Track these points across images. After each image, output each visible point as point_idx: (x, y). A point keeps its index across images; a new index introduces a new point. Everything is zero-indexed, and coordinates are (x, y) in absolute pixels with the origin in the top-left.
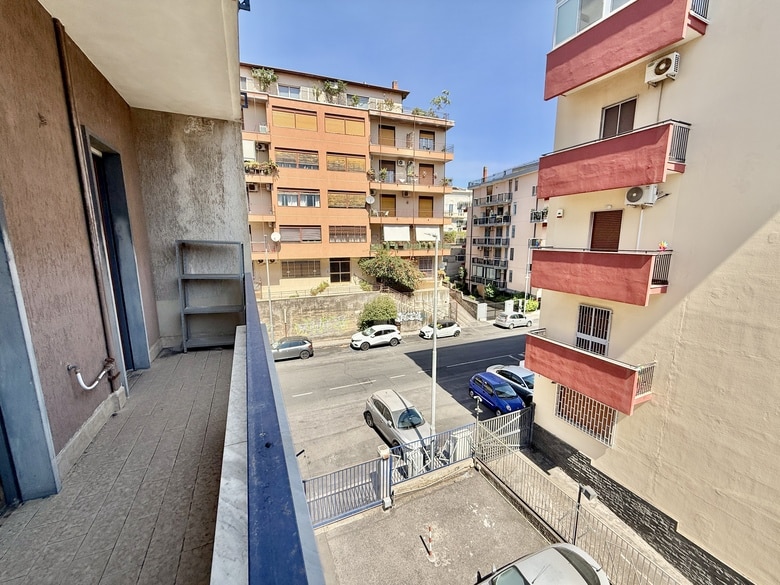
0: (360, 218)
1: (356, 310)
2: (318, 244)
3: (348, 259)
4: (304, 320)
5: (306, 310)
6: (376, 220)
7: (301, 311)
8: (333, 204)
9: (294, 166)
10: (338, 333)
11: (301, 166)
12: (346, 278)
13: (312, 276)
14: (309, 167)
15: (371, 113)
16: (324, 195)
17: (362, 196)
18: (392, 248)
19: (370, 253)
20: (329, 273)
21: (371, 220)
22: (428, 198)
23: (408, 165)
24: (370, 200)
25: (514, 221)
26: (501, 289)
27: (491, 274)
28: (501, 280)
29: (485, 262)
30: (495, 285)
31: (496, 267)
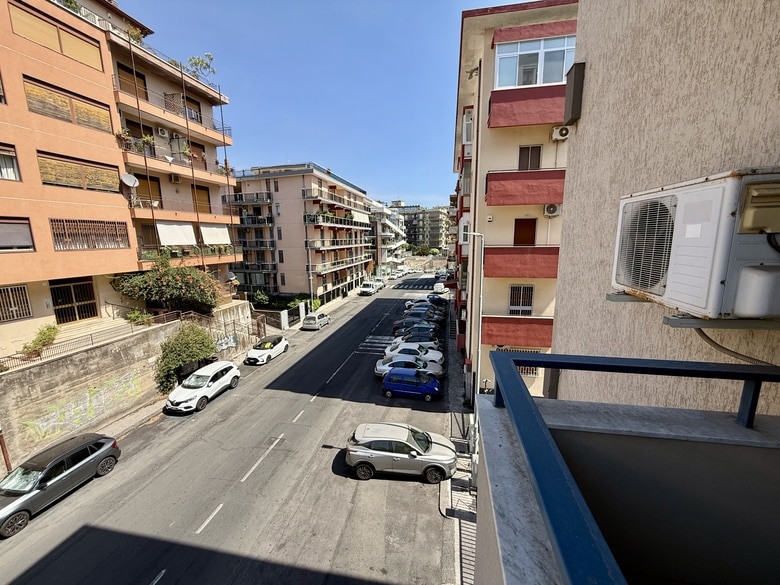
0: (115, 209)
1: (149, 357)
2: (27, 255)
3: (89, 278)
4: (49, 407)
5: (50, 386)
6: (143, 213)
7: (37, 392)
8: (52, 179)
10: (127, 405)
12: (90, 311)
13: (9, 318)
15: (113, 38)
16: (28, 158)
17: (114, 172)
18: (174, 255)
19: (140, 265)
20: (52, 308)
21: (132, 212)
22: (202, 189)
23: (172, 138)
24: (131, 181)
25: (279, 222)
26: (275, 294)
27: (258, 279)
28: (272, 285)
29: (247, 267)
30: (266, 290)
31: (264, 271)
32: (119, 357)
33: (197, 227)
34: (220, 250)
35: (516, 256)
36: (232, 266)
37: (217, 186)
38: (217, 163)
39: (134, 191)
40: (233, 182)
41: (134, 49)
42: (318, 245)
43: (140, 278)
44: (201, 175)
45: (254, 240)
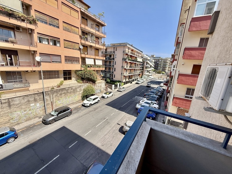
0: (77, 54)
1: (80, 91)
2: (60, 64)
3: (71, 71)
4: (60, 99)
5: (61, 94)
6: (83, 56)
7: (58, 95)
8: (66, 46)
9: (46, 23)
10: (75, 102)
11: (50, 25)
12: (70, 78)
13: (55, 78)
14: (54, 26)
15: (82, 10)
16: (62, 41)
17: (78, 45)
18: (89, 67)
19: (81, 68)
20: (63, 77)
21: (81, 55)
22: (97, 49)
23: (92, 36)
24: (82, 47)
25: (116, 60)
26: (112, 80)
27: (108, 75)
28: (111, 77)
29: (106, 72)
30: (110, 78)
31: (110, 73)
32: (74, 90)
33: (95, 60)
34: (99, 66)
35: (191, 78)
36: (102, 71)
37: (101, 49)
38: (102, 43)
39: (82, 50)
40: (105, 48)
41: (86, 13)
42: (125, 67)
43: (81, 72)
44: (97, 46)
45: (109, 64)
